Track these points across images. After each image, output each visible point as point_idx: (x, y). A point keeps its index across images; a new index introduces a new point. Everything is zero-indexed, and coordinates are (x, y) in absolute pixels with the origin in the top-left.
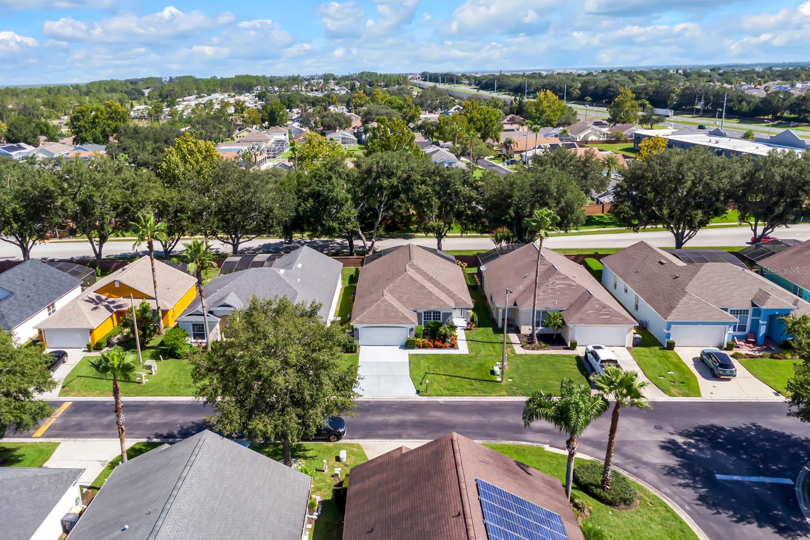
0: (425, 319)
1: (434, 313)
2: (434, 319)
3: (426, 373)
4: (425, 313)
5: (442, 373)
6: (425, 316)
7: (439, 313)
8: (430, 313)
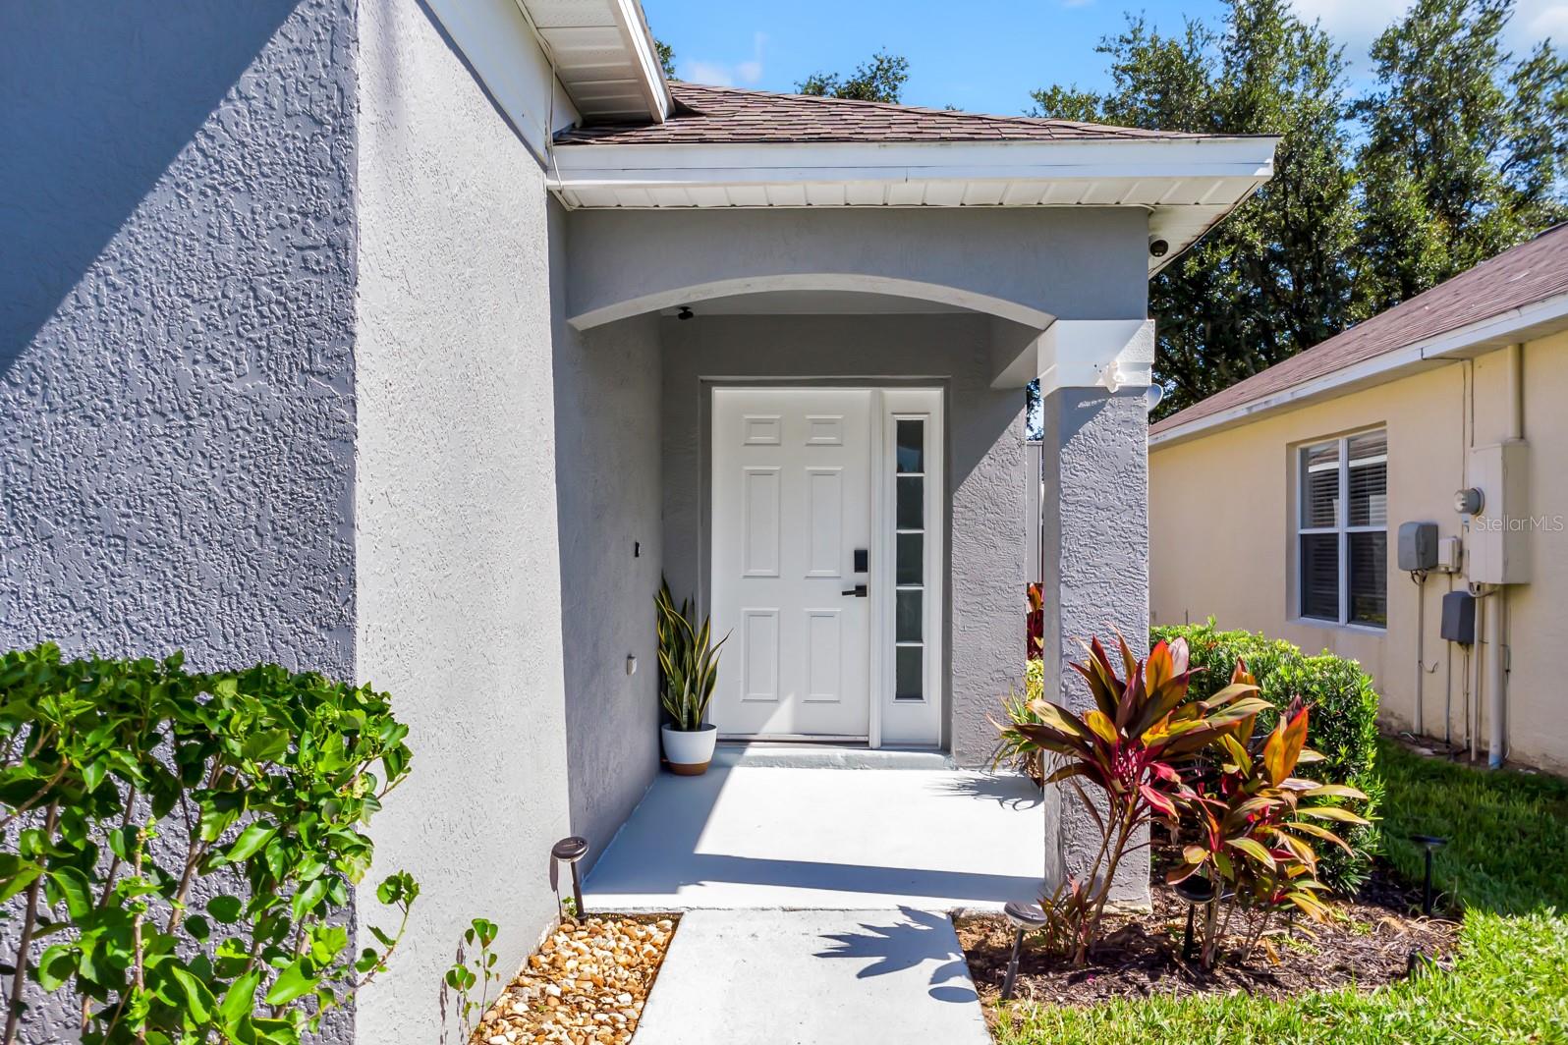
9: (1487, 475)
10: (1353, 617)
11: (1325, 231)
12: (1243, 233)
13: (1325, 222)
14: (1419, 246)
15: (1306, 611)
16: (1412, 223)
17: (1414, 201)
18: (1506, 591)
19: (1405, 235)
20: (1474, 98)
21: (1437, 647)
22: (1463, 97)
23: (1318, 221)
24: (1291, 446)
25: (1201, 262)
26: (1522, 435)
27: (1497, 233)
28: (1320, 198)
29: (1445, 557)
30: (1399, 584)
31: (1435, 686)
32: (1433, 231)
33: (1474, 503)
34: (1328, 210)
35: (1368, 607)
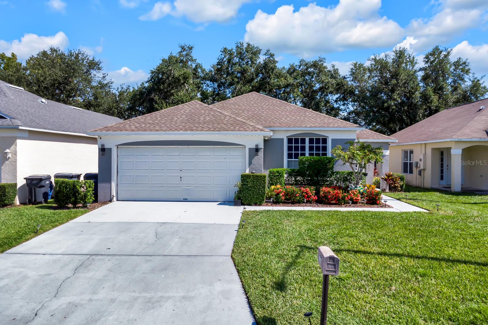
0: (290, 156)
1: (311, 141)
2: (310, 154)
3: (303, 247)
4: (290, 141)
5: (376, 249)
6: (290, 148)
7: (325, 141)
8: (303, 141)
9: (422, 157)
10: (410, 173)
11: (413, 98)
12: (396, 98)
13: (413, 96)
14: (432, 101)
15: (404, 172)
16: (430, 96)
17: (431, 92)
18: (424, 170)
19: (429, 99)
20: (443, 71)
21: (418, 176)
22: (441, 70)
23: (412, 96)
24: (402, 150)
25: (388, 104)
26: (425, 153)
27: (448, 98)
28: (412, 91)
29: (419, 166)
30: (414, 169)
31: (418, 180)
32: (435, 98)
33: (421, 160)
34: (413, 94)
35: (411, 172)
